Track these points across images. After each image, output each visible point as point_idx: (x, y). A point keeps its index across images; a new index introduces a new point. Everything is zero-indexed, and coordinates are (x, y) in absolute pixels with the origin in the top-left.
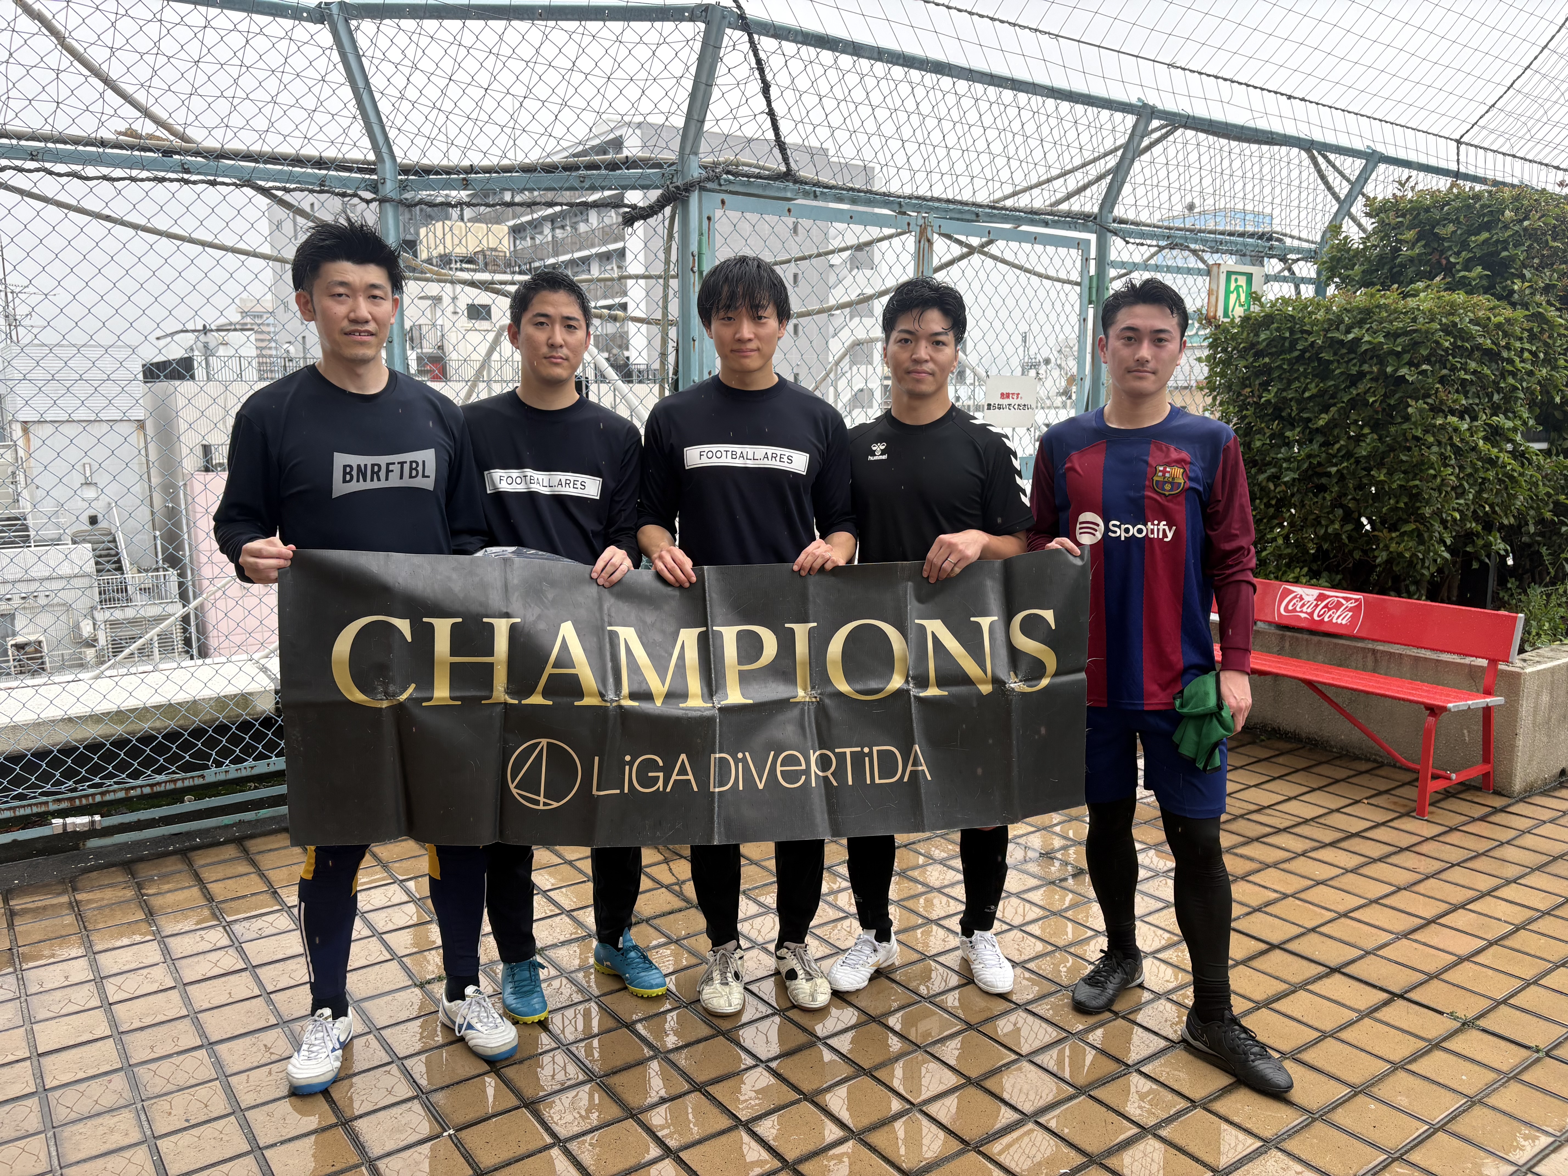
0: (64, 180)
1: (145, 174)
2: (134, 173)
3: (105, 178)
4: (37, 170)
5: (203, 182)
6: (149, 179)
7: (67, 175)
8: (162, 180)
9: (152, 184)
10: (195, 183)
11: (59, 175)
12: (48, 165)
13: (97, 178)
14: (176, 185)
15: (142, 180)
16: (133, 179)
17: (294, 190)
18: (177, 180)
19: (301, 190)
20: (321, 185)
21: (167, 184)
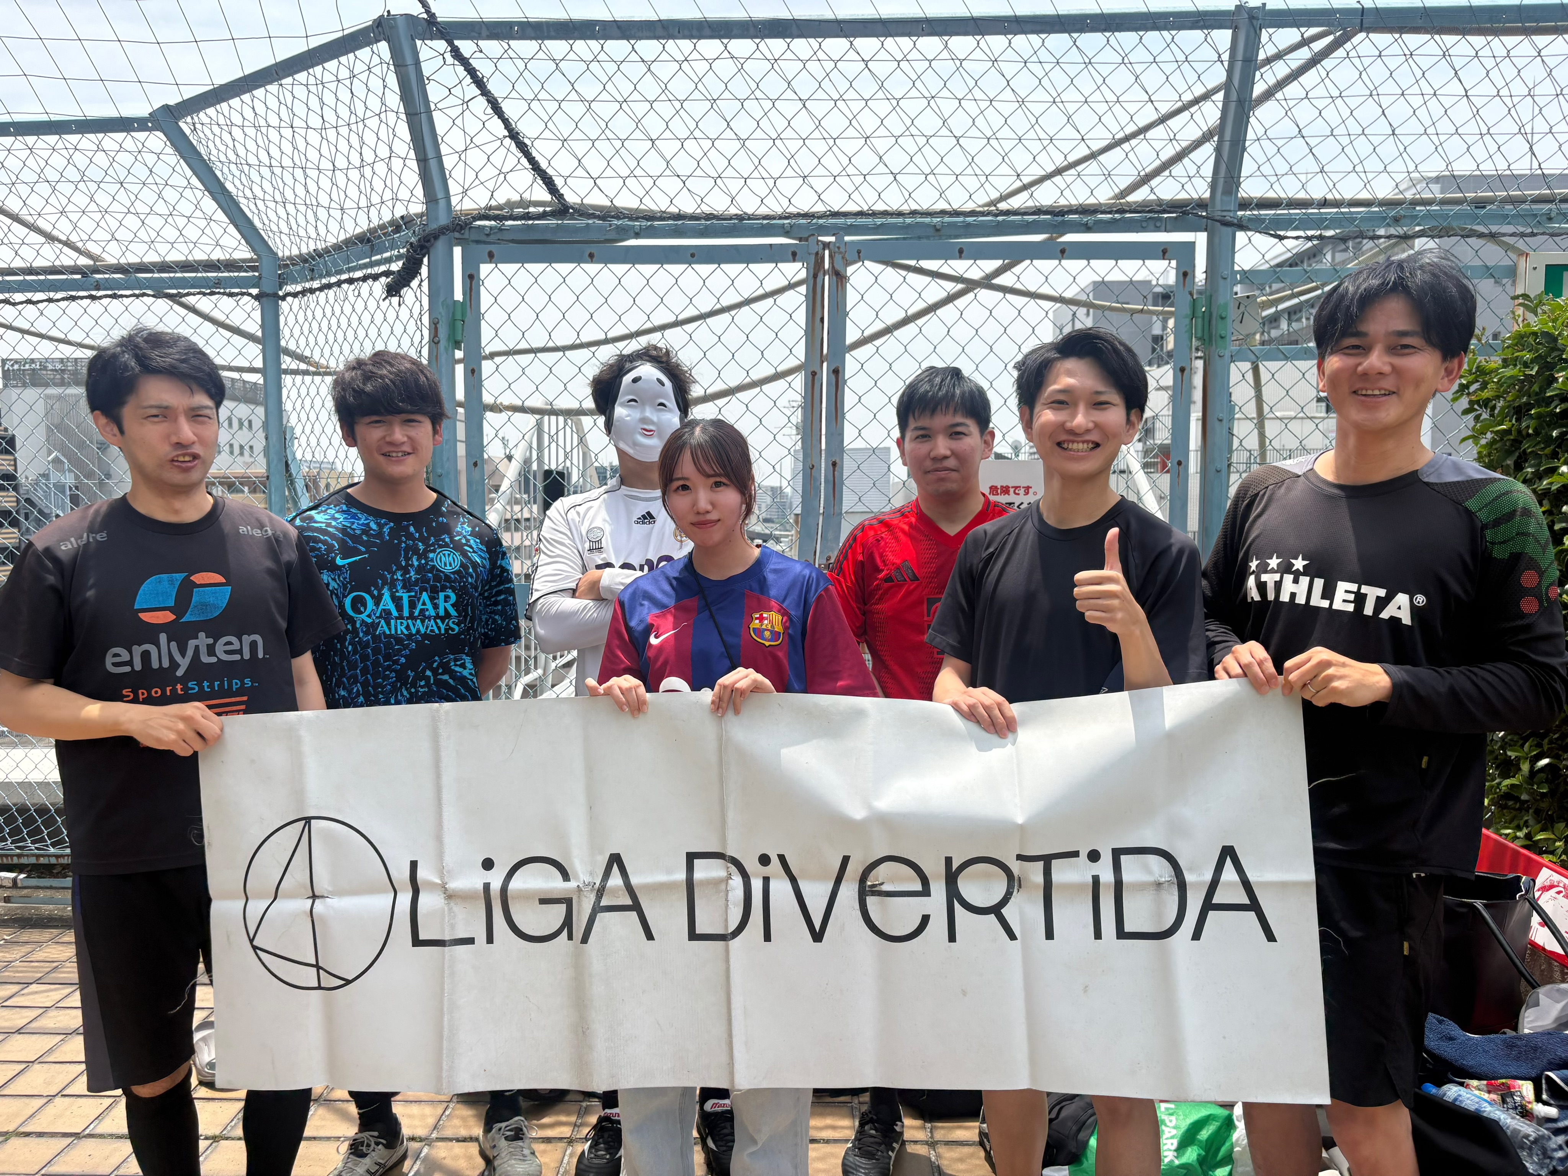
2: (52, 295)
6: (63, 299)
8: (73, 298)
9: (66, 303)
13: (21, 303)
14: (87, 302)
15: (58, 300)
17: (188, 294)
18: (86, 297)
19: (194, 294)
20: (212, 288)
21: (79, 301)
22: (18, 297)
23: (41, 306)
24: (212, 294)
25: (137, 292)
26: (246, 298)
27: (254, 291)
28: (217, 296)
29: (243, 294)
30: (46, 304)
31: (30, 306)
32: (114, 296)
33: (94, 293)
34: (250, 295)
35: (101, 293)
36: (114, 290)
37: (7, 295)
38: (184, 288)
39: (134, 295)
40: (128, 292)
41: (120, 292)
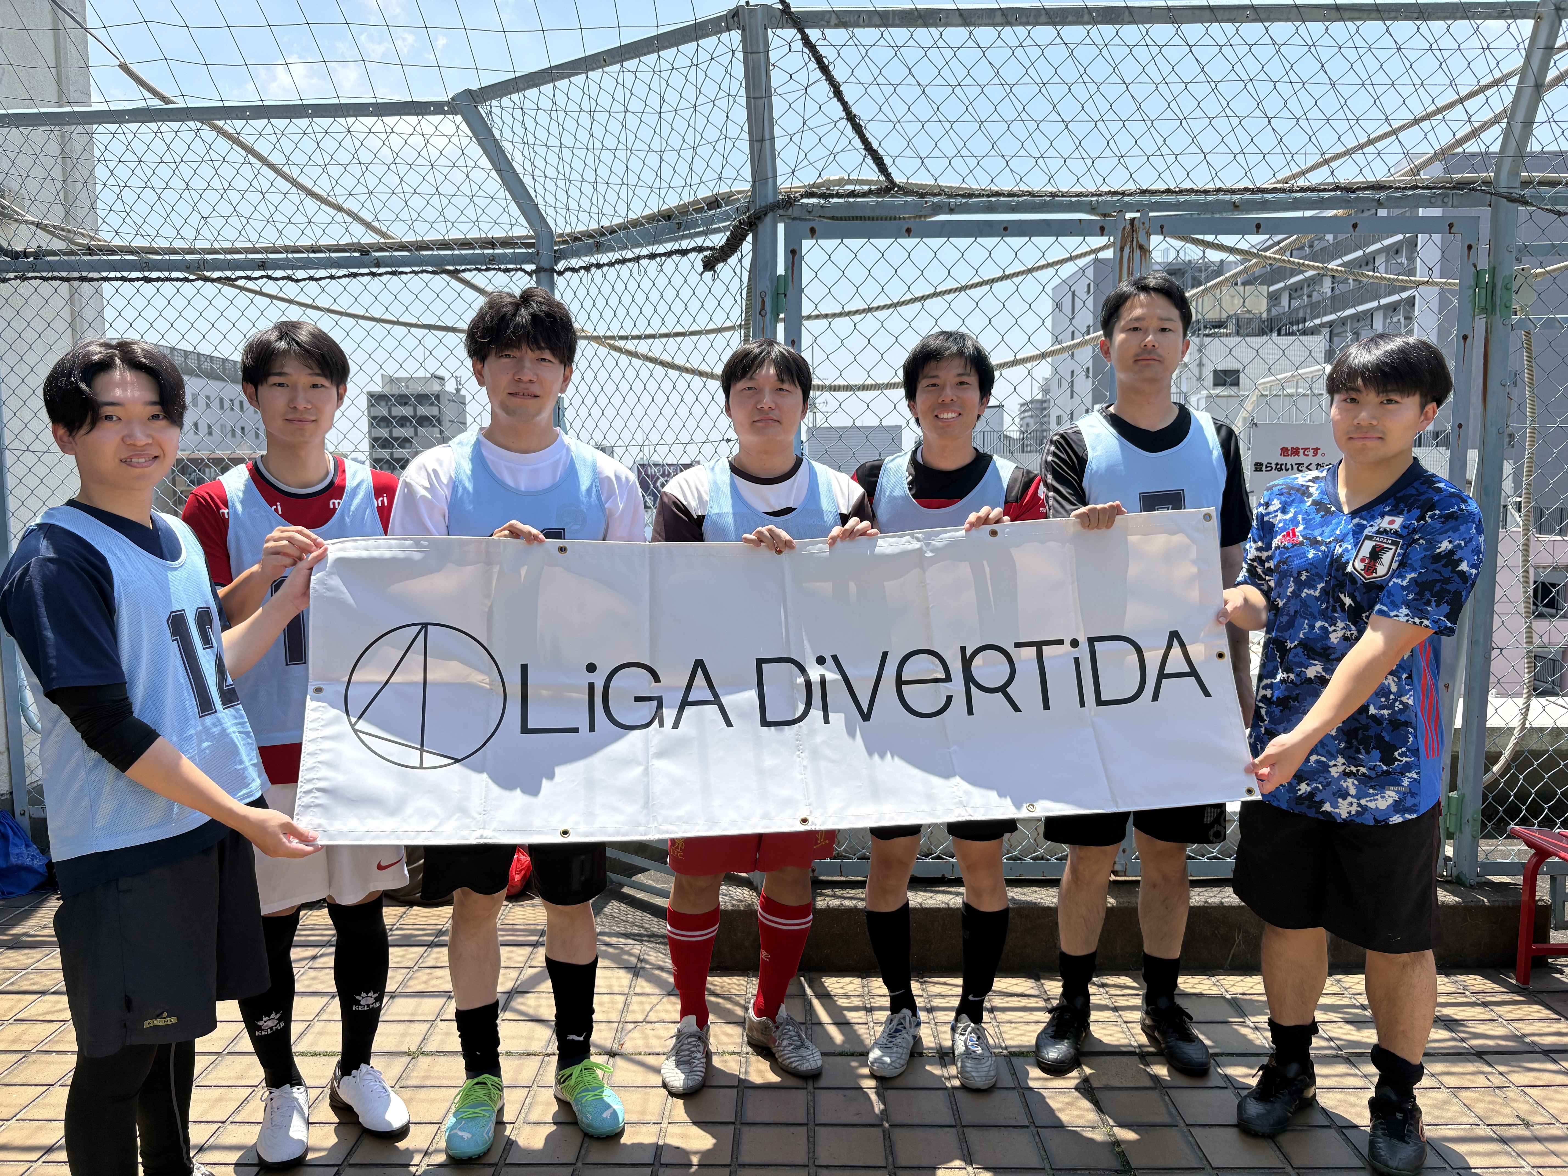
0: (281, 283)
1: (342, 272)
2: (334, 272)
3: (311, 278)
4: (262, 277)
5: (386, 273)
6: (345, 276)
7: (283, 278)
8: (355, 275)
9: (347, 280)
10: (381, 275)
11: (277, 279)
12: (270, 273)
13: (304, 280)
14: (367, 279)
15: (339, 277)
16: (332, 277)
17: (464, 271)
18: (367, 274)
19: (470, 270)
20: (487, 264)
21: (360, 278)
22: (301, 274)
23: (323, 283)
24: (488, 269)
26: (520, 274)
27: (530, 267)
28: (493, 272)
29: (517, 270)
30: (329, 280)
31: (313, 283)
32: (393, 273)
33: (374, 270)
34: (524, 270)
35: (382, 270)
36: (395, 267)
37: (290, 272)
38: (461, 265)
39: (413, 272)
40: (408, 269)
41: (401, 269)
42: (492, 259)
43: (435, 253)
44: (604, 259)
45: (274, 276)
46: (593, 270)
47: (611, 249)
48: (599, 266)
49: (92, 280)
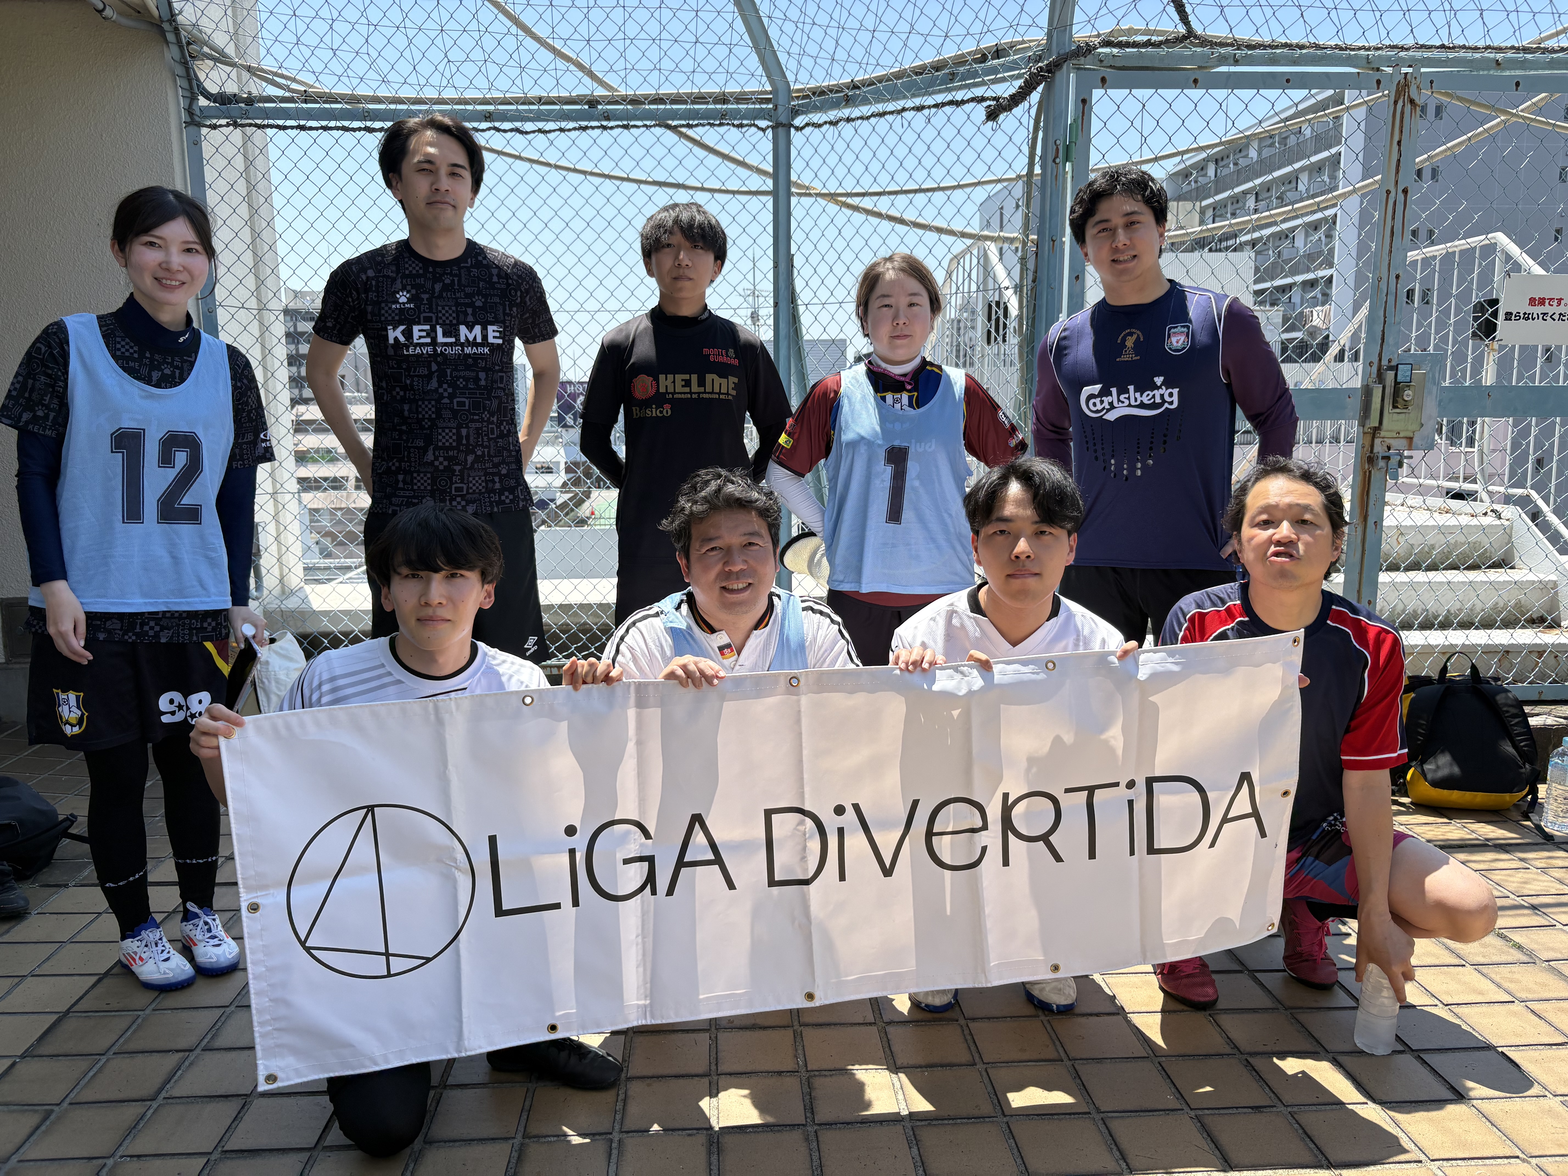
0: (509, 135)
1: (571, 125)
3: (540, 131)
5: (618, 126)
6: (575, 129)
8: (585, 128)
9: (577, 133)
10: (612, 128)
11: (505, 131)
12: (497, 124)
13: (534, 132)
14: (598, 132)
15: (569, 130)
16: (562, 130)
17: (697, 125)
18: (598, 127)
19: (703, 125)
20: (721, 119)
21: (589, 131)
22: (529, 126)
23: (551, 136)
24: (721, 125)
25: (648, 123)
26: (753, 129)
27: (763, 124)
28: (726, 128)
29: (751, 125)
30: (558, 133)
31: (541, 135)
32: (626, 127)
33: (605, 123)
34: (757, 126)
35: (612, 124)
36: (626, 121)
37: (518, 124)
38: (694, 119)
39: (645, 126)
40: (639, 123)
41: (632, 123)
42: (723, 115)
43: (668, 107)
44: (856, 112)
45: (502, 127)
46: (841, 124)
47: (865, 101)
48: (849, 120)
49: (311, 128)
